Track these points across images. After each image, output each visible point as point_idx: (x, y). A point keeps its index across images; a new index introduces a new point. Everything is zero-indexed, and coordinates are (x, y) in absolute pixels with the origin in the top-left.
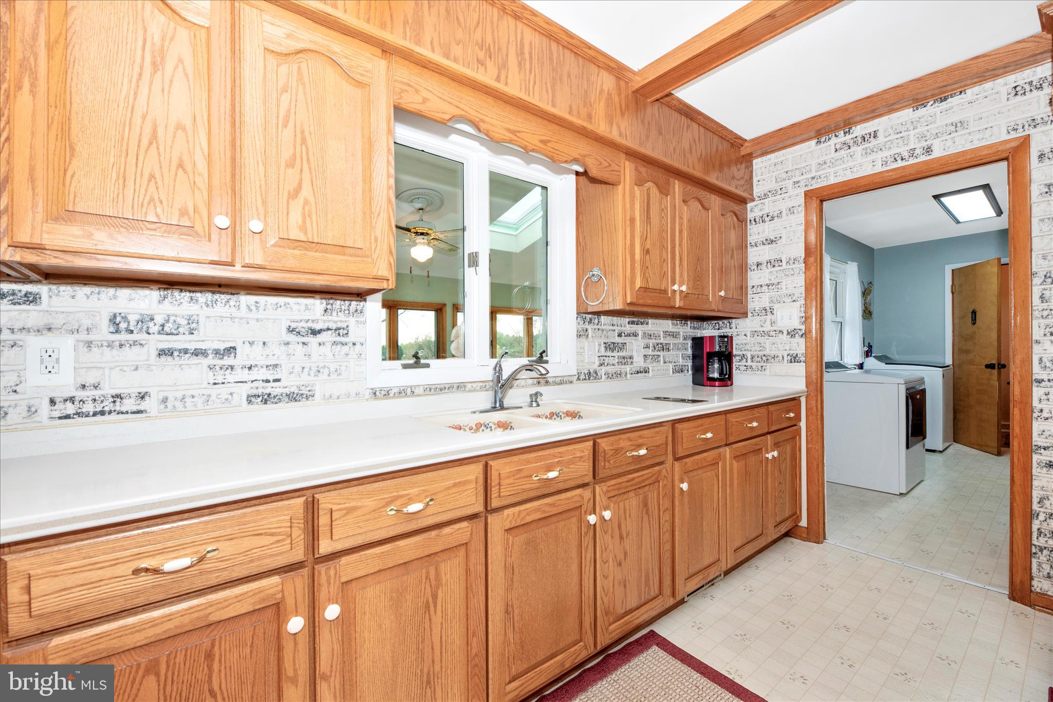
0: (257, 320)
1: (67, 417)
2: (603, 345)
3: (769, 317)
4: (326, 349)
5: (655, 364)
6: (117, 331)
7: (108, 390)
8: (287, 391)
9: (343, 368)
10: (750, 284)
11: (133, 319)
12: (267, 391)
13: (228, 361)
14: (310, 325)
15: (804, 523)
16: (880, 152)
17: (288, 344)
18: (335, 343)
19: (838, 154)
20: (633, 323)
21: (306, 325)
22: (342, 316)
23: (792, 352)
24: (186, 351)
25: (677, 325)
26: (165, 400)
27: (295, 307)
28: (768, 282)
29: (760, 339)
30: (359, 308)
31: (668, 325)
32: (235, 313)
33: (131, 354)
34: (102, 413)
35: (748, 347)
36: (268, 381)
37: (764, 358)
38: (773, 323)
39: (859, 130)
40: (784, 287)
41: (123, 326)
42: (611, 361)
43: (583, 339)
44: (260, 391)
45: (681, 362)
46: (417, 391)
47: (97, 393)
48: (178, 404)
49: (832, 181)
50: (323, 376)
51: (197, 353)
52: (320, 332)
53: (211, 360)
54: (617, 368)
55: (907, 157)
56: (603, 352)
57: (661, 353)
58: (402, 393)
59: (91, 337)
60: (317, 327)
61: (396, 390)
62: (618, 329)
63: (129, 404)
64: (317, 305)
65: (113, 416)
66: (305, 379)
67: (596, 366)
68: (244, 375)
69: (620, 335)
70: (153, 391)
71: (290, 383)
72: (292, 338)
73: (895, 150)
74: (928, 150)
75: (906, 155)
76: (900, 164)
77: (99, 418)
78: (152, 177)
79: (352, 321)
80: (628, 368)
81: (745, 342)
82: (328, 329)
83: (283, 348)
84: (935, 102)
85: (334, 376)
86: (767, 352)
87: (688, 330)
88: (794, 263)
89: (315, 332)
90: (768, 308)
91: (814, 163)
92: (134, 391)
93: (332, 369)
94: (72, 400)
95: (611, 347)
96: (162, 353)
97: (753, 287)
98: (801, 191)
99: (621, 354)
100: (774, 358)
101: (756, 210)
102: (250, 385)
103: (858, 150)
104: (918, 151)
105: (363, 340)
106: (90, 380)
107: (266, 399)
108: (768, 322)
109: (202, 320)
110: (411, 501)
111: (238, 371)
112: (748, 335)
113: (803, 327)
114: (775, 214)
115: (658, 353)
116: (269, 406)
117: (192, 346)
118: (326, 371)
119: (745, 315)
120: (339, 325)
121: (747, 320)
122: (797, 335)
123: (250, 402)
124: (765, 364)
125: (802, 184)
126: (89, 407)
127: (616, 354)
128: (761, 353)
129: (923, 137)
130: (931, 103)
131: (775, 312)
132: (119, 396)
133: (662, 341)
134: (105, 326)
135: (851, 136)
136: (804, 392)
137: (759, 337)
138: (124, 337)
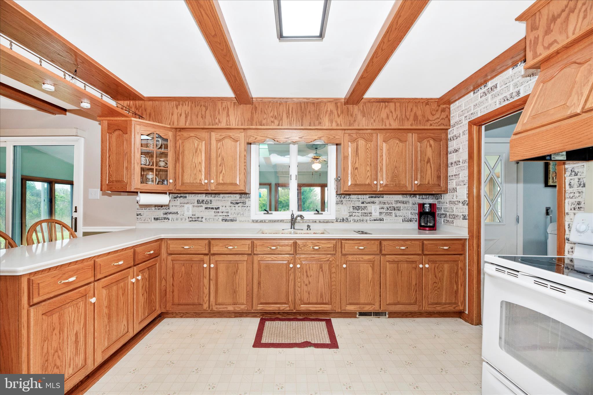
0: (224, 200)
1: (190, 221)
2: (351, 207)
3: (455, 193)
4: (240, 208)
5: (388, 217)
6: (198, 203)
7: (197, 216)
8: (230, 219)
9: (244, 213)
10: (449, 175)
11: (201, 201)
12: (226, 218)
13: (218, 211)
14: (236, 201)
15: (467, 312)
16: (498, 96)
17: (231, 206)
18: (242, 206)
19: (482, 99)
20: (372, 197)
21: (235, 201)
22: (244, 199)
23: (463, 214)
24: (210, 208)
25: (407, 197)
26: (206, 219)
27: (233, 197)
28: (455, 174)
29: (452, 206)
30: (249, 196)
31: (400, 198)
32: (220, 199)
33: (200, 208)
34: (196, 221)
35: (448, 210)
36: (226, 216)
37: (453, 216)
38: (457, 196)
39: (490, 84)
40: (461, 176)
41: (199, 202)
42: (357, 214)
43: (340, 205)
44: (224, 218)
45: (410, 216)
46: (266, 221)
47: (195, 216)
48: (208, 220)
49: (479, 115)
50: (239, 215)
51: (212, 208)
52: (238, 203)
53: (214, 210)
54: (361, 218)
55: (509, 98)
56: (351, 210)
57: (393, 212)
58: (261, 221)
59: (194, 205)
60: (239, 202)
61: (260, 221)
62: (361, 200)
63: (200, 219)
64: (238, 196)
65: (197, 222)
66: (235, 216)
67: (347, 217)
68: (221, 214)
69: (363, 203)
70: (204, 217)
71: (231, 217)
72: (232, 205)
73: (504, 95)
74: (518, 93)
75: (509, 97)
76: (507, 103)
77: (195, 222)
78: (195, 174)
79: (247, 200)
80: (368, 218)
81: (447, 207)
82: (241, 202)
83: (230, 207)
84: (521, 63)
85: (242, 215)
86: (454, 213)
87: (418, 200)
88: (465, 163)
89: (237, 203)
90: (455, 188)
91: (472, 105)
92: (201, 217)
93: (242, 214)
94: (191, 217)
95: (358, 208)
96: (206, 208)
97: (450, 176)
98: (467, 122)
99: (363, 211)
100: (457, 216)
101: (451, 133)
102: (222, 217)
103: (489, 96)
104: (514, 94)
105: (250, 205)
106: (194, 214)
107: (226, 220)
108: (455, 196)
109: (213, 201)
110: (230, 246)
111: (220, 213)
112: (448, 203)
113: (467, 200)
114: (458, 135)
115: (391, 211)
116: (226, 222)
117: (211, 207)
118: (240, 214)
119: (446, 191)
120: (244, 201)
121: (447, 195)
122: (465, 204)
123: (222, 221)
124: (454, 220)
125: (468, 118)
126: (194, 219)
127: (360, 211)
128: (452, 213)
129: (516, 85)
130: (520, 63)
131: (457, 191)
132: (198, 217)
133: (394, 205)
134: (196, 202)
135: (487, 88)
136: (467, 237)
137: (451, 204)
138: (199, 205)
